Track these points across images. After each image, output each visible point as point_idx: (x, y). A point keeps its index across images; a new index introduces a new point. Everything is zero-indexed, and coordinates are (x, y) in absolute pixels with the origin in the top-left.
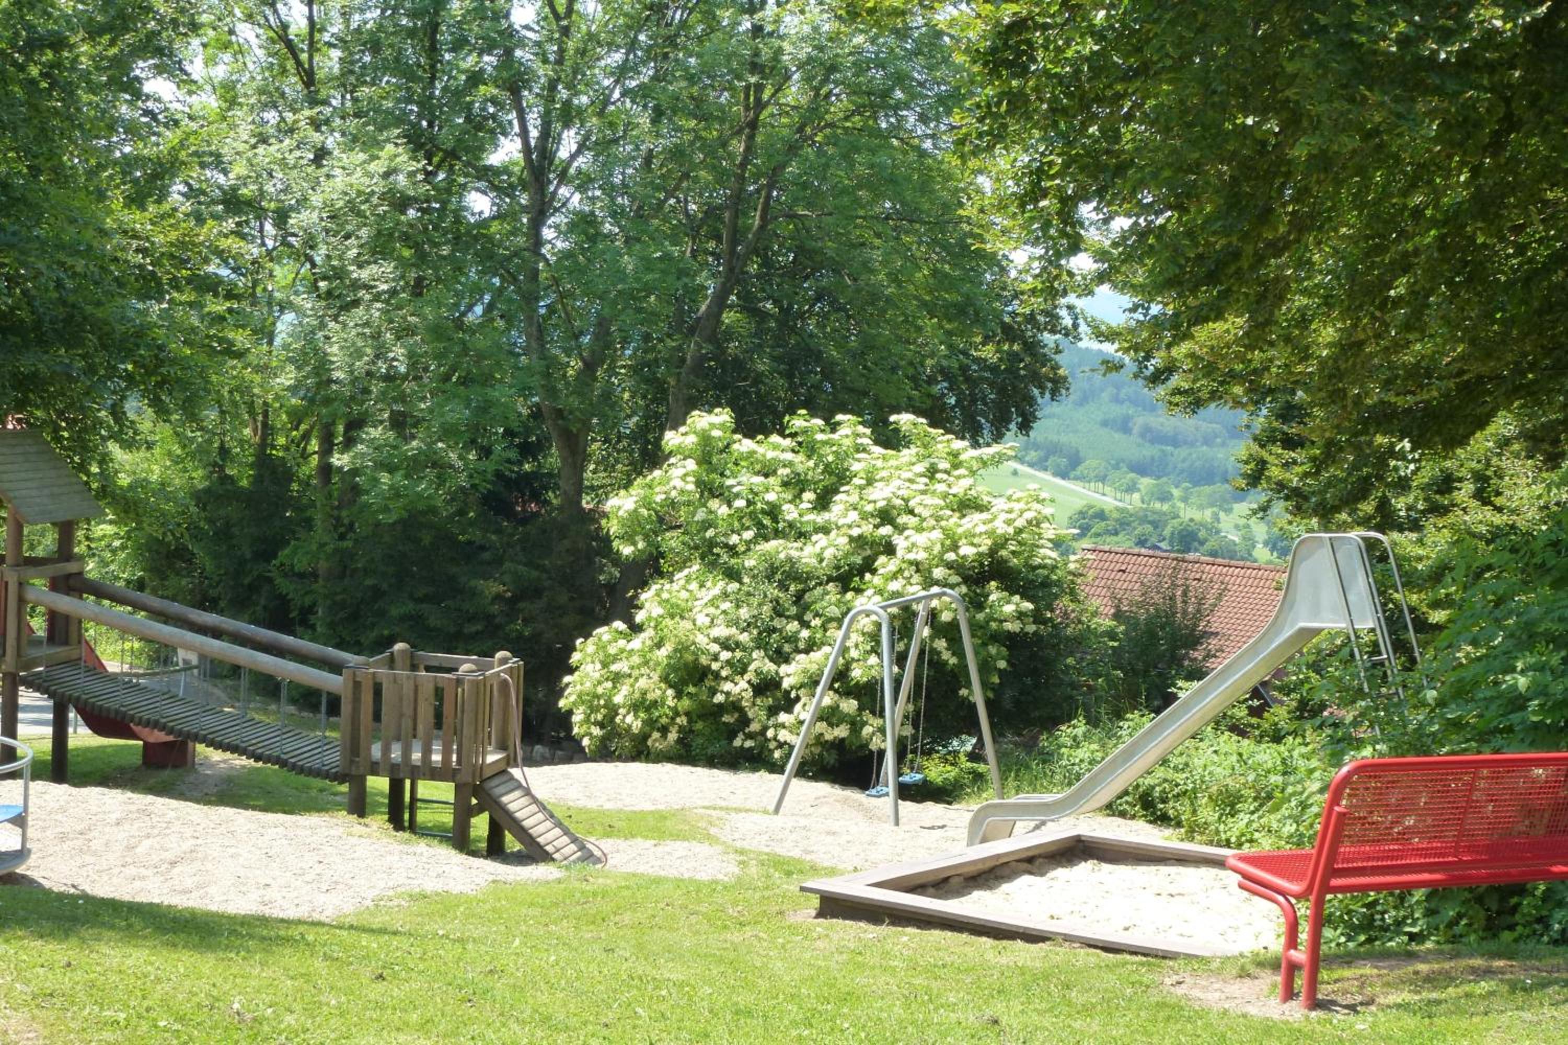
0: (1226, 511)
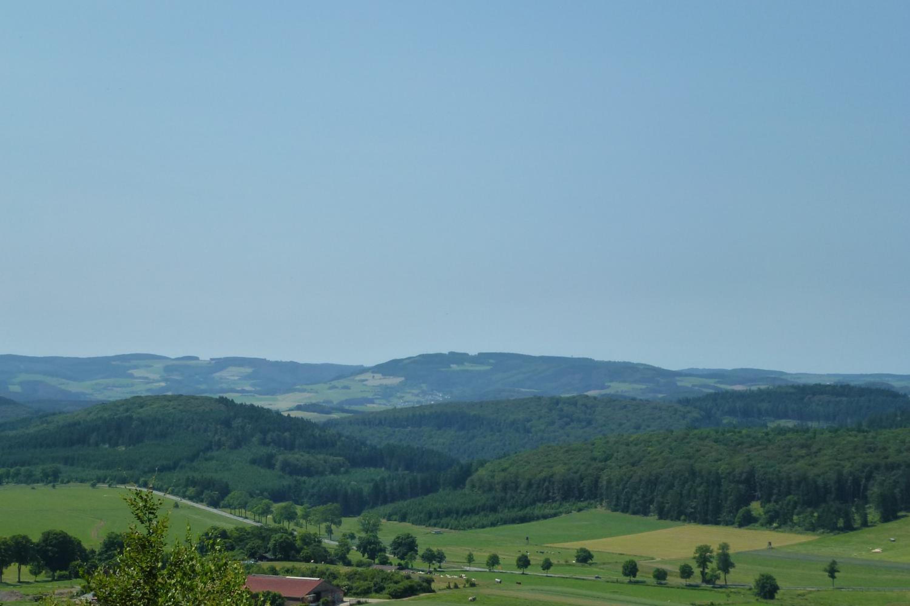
0: (335, 523)
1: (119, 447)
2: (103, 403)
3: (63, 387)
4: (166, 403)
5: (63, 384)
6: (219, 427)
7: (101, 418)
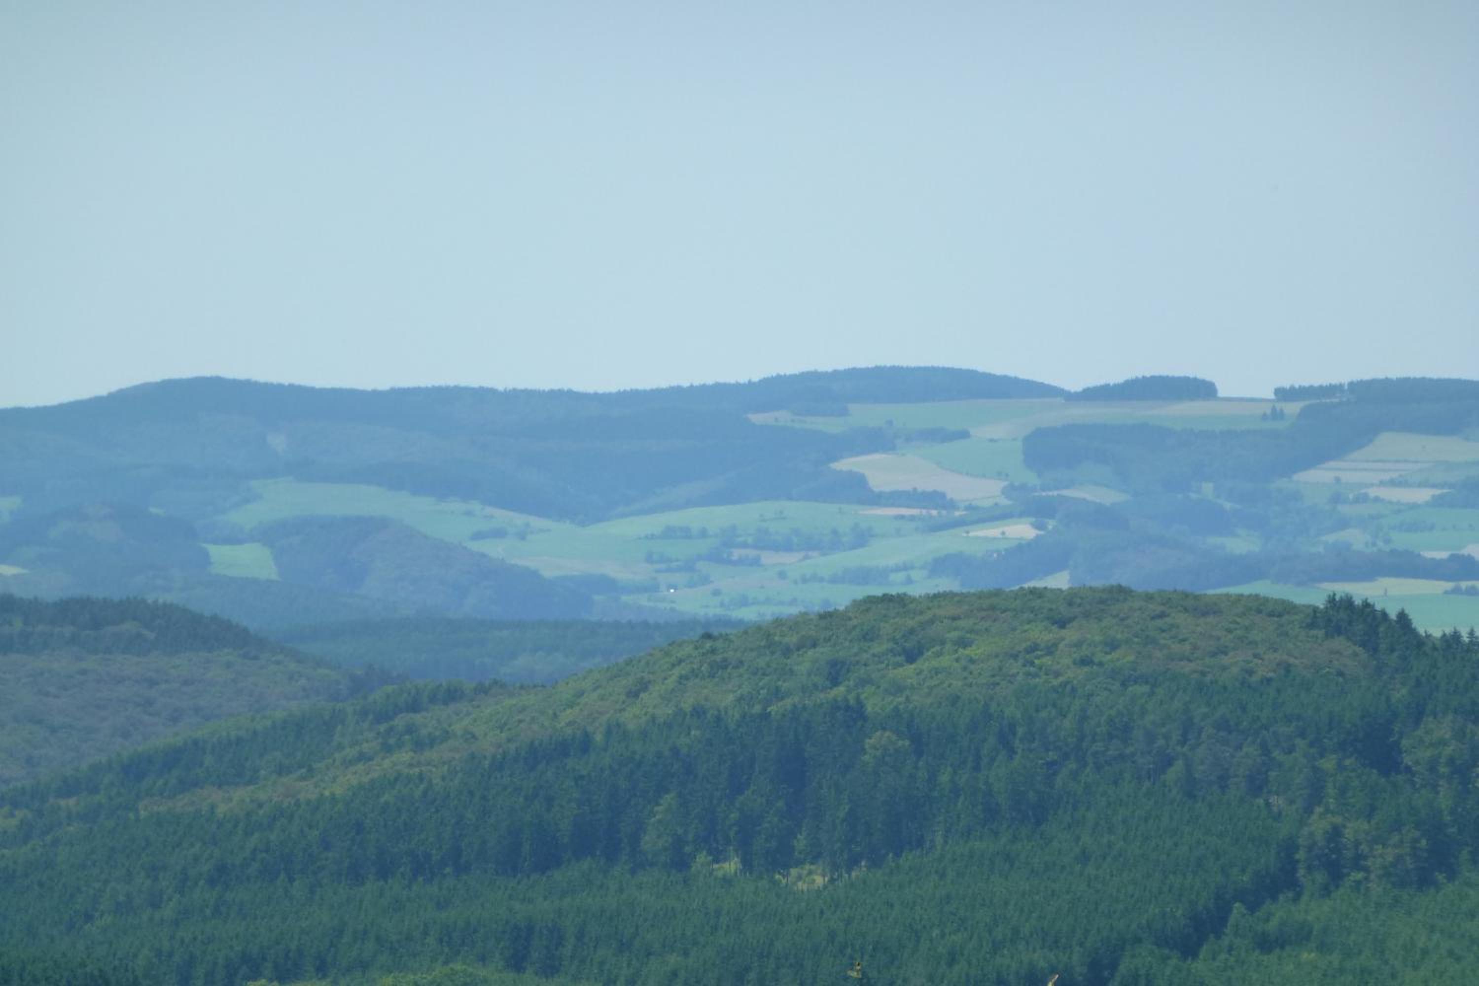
1: (794, 872)
2: (708, 636)
3: (495, 549)
4: (1041, 634)
5: (499, 534)
6: (1328, 764)
7: (698, 712)
